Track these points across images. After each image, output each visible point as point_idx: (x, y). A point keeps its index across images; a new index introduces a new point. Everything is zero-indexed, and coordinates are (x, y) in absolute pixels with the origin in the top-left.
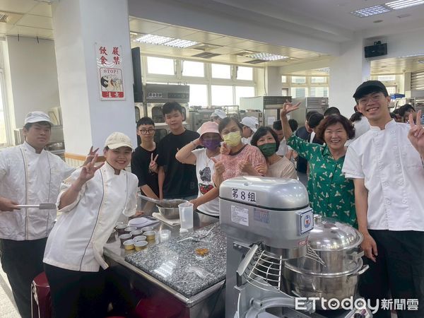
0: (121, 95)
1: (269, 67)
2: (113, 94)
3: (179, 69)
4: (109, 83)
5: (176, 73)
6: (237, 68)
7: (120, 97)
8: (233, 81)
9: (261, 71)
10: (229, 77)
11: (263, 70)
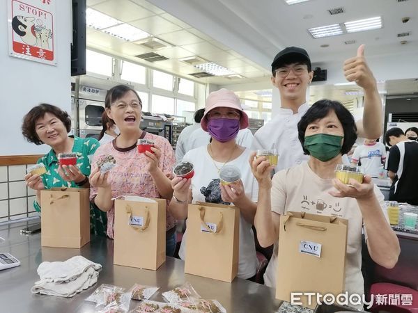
0: (49, 55)
1: (210, 84)
2: (34, 51)
3: (117, 71)
4: (28, 30)
5: (113, 75)
6: (179, 80)
7: (47, 59)
8: (175, 94)
9: (202, 87)
10: (171, 89)
11: (204, 86)
